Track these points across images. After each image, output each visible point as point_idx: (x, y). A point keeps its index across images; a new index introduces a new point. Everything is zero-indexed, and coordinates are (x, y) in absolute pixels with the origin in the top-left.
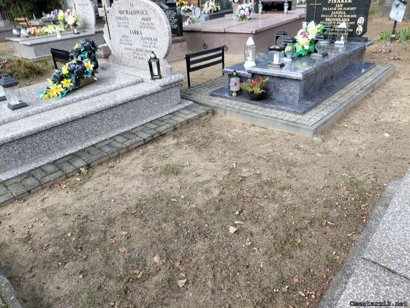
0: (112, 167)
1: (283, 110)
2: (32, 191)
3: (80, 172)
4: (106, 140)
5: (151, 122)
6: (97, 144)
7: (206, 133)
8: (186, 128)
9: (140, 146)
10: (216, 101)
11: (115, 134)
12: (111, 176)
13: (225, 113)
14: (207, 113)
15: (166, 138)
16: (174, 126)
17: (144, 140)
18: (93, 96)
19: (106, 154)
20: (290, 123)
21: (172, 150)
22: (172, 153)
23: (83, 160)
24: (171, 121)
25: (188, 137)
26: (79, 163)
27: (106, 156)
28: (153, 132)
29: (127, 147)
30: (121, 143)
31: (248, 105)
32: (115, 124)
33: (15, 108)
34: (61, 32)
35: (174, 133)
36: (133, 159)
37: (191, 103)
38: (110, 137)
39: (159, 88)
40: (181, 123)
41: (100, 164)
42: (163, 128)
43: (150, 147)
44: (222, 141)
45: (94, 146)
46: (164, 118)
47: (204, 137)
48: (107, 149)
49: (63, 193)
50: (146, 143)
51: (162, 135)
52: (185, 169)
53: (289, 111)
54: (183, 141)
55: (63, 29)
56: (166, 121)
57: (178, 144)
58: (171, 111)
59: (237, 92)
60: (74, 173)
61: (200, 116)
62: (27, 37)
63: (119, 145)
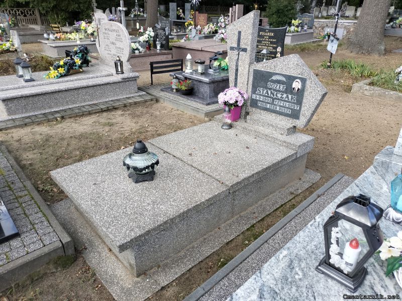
0: (76, 120)
2: (27, 125)
3: (57, 120)
4: (78, 107)
5: (112, 101)
6: (72, 108)
7: (145, 111)
8: (133, 107)
9: (98, 112)
10: (162, 94)
11: (86, 104)
12: (73, 123)
13: (165, 102)
14: (152, 100)
15: (117, 110)
16: (125, 104)
17: (102, 109)
18: (76, 80)
19: (75, 113)
22: (116, 117)
23: (61, 114)
24: (124, 102)
26: (58, 115)
28: (110, 106)
30: (86, 109)
32: (87, 98)
33: (27, 81)
34: (80, 39)
35: (123, 108)
36: (91, 118)
37: (144, 93)
38: (82, 105)
39: (120, 80)
42: (117, 105)
43: (105, 114)
46: (121, 100)
48: (77, 111)
50: (102, 111)
51: (115, 108)
52: (118, 124)
54: (127, 113)
55: (83, 37)
57: (123, 114)
58: (128, 96)
60: (53, 120)
62: (54, 40)
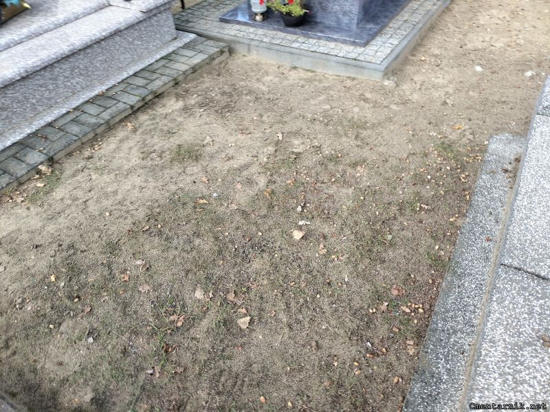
0: (90, 158)
1: (335, 40)
3: (39, 172)
4: (68, 113)
5: (135, 75)
6: (55, 121)
7: (226, 87)
8: (193, 80)
9: (126, 117)
10: (231, 31)
11: (81, 101)
12: (92, 173)
13: (249, 50)
14: (222, 52)
15: (165, 101)
16: (175, 79)
17: (132, 107)
19: (76, 138)
20: (349, 61)
21: (180, 119)
22: (180, 124)
23: (40, 151)
24: (167, 71)
25: (199, 95)
26: (34, 157)
27: (75, 141)
28: (143, 92)
29: (107, 122)
30: (94, 116)
31: (282, 35)
32: (78, 83)
35: (175, 91)
36: (121, 141)
37: (192, 36)
38: (74, 107)
39: (140, 16)
40: (184, 73)
41: (70, 154)
42: (157, 85)
43: (143, 117)
44: (253, 98)
45: (50, 125)
46: (155, 67)
47: (224, 93)
48: (75, 129)
49: (21, 211)
50: (135, 111)
51: (159, 96)
52: (208, 149)
53: (344, 42)
54: (193, 102)
56: (159, 71)
57: (186, 109)
58: (164, 53)
59: (262, 14)
60: (30, 175)
61: (212, 58)
63: (93, 120)
